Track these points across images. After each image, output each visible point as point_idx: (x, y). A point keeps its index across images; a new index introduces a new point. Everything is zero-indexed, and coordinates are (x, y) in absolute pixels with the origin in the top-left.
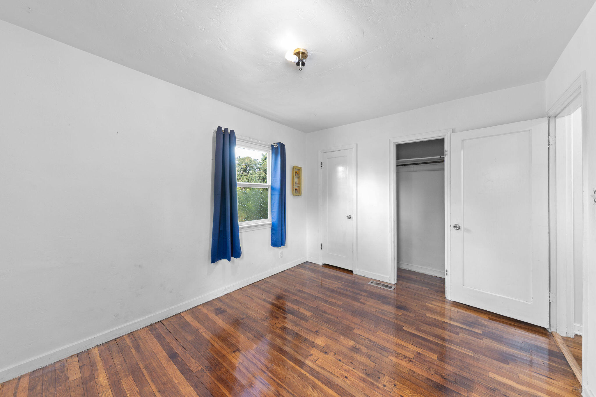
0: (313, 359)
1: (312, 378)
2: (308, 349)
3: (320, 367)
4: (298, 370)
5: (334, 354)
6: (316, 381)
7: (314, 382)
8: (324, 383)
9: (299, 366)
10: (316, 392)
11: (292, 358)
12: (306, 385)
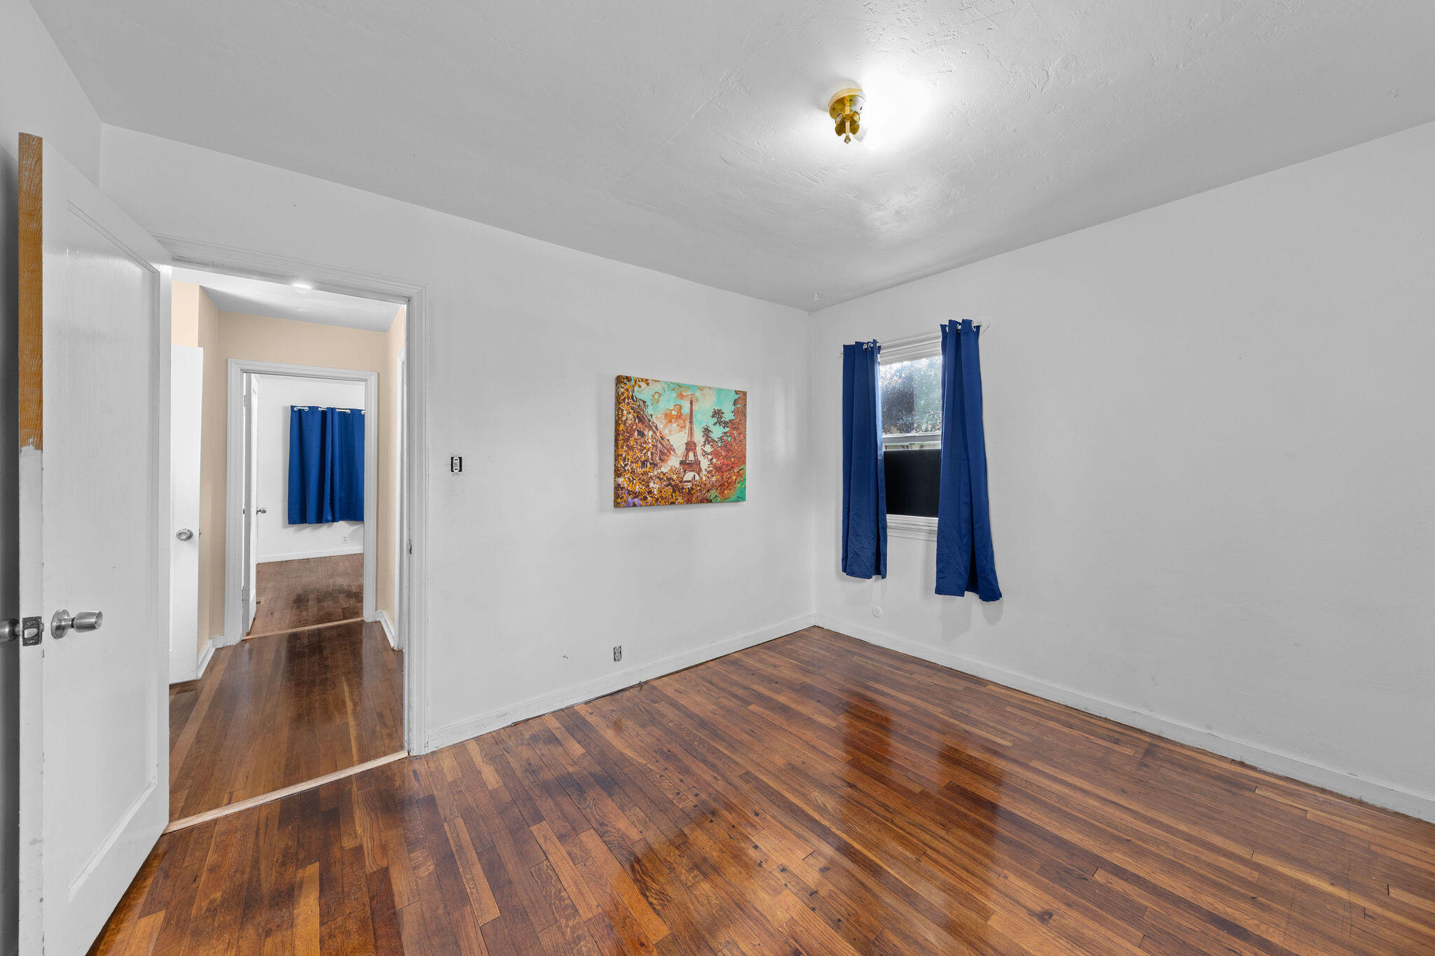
0: (820, 858)
1: (825, 823)
2: (830, 890)
3: (807, 840)
4: (854, 839)
5: (764, 865)
6: (817, 816)
7: (822, 816)
8: (803, 811)
9: (854, 847)
10: (819, 801)
11: (872, 869)
12: (836, 813)
